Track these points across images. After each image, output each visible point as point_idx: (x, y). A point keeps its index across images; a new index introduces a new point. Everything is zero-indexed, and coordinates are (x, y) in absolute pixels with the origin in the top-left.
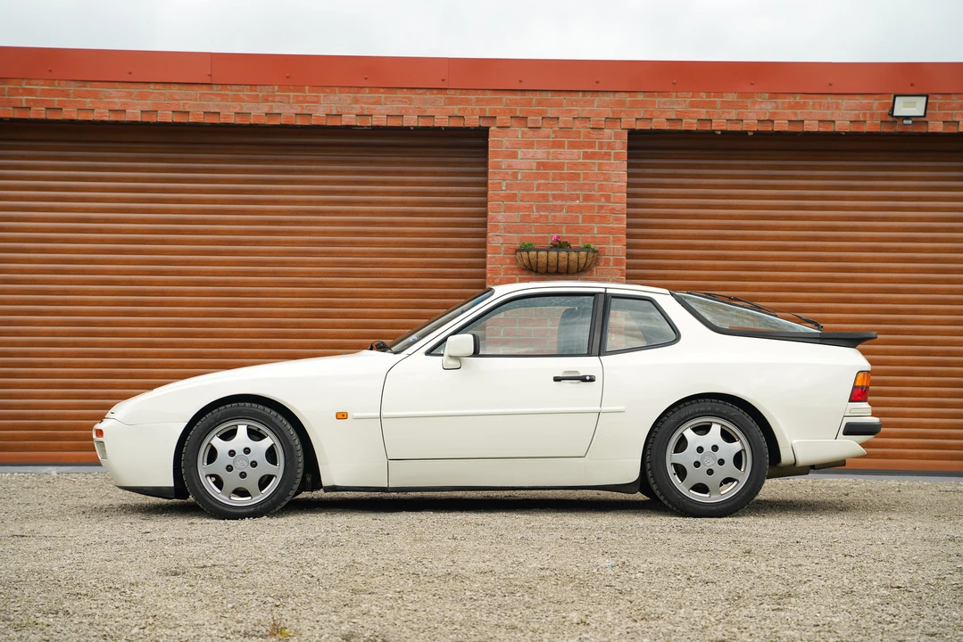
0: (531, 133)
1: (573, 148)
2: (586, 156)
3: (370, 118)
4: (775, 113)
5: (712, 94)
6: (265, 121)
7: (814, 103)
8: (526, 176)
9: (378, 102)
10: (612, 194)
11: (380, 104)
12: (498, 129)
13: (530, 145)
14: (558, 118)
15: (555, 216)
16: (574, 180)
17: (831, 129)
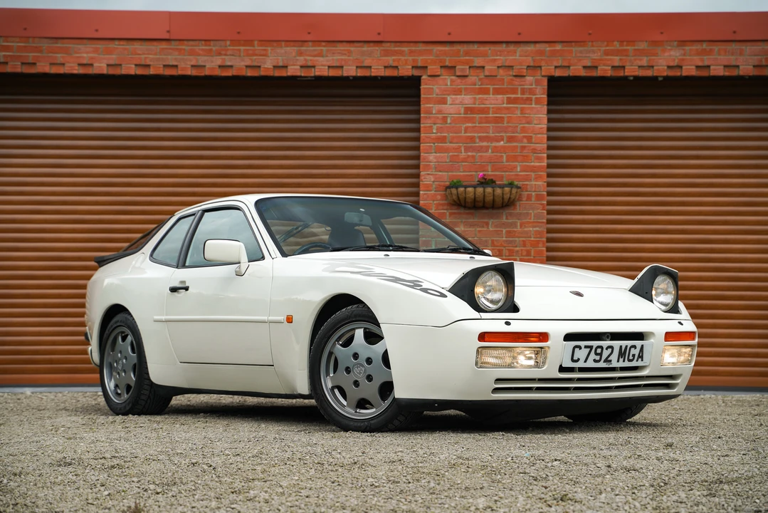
0: (459, 80)
1: (498, 94)
2: (510, 101)
3: (313, 69)
4: (683, 60)
5: (625, 43)
6: (219, 73)
7: (719, 50)
8: (454, 120)
9: (320, 55)
10: (534, 136)
11: (322, 56)
12: (429, 78)
13: (458, 92)
14: (483, 67)
15: (481, 156)
16: (498, 123)
17: (735, 73)
